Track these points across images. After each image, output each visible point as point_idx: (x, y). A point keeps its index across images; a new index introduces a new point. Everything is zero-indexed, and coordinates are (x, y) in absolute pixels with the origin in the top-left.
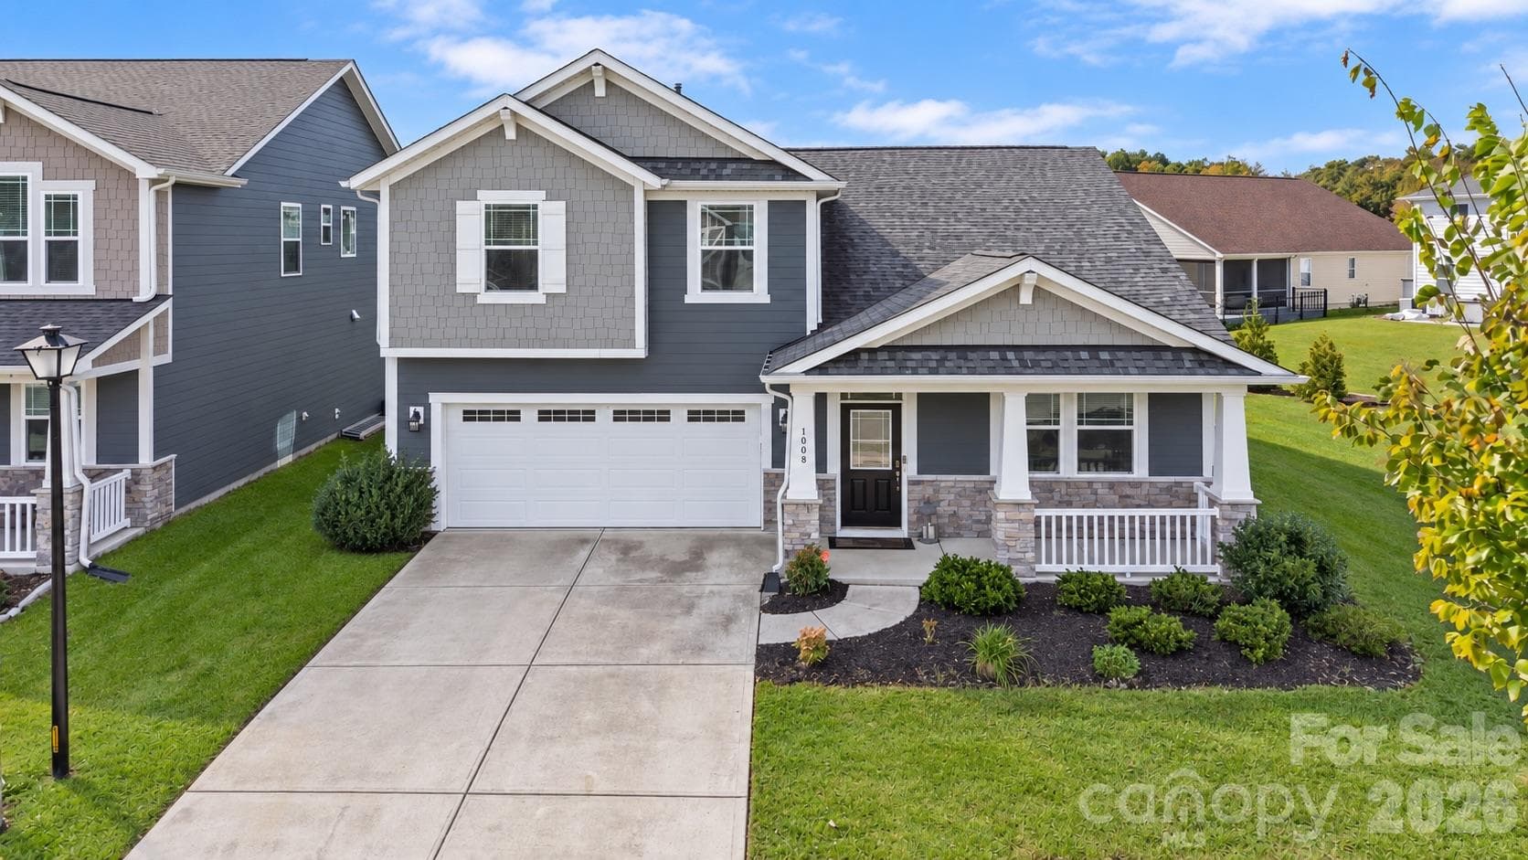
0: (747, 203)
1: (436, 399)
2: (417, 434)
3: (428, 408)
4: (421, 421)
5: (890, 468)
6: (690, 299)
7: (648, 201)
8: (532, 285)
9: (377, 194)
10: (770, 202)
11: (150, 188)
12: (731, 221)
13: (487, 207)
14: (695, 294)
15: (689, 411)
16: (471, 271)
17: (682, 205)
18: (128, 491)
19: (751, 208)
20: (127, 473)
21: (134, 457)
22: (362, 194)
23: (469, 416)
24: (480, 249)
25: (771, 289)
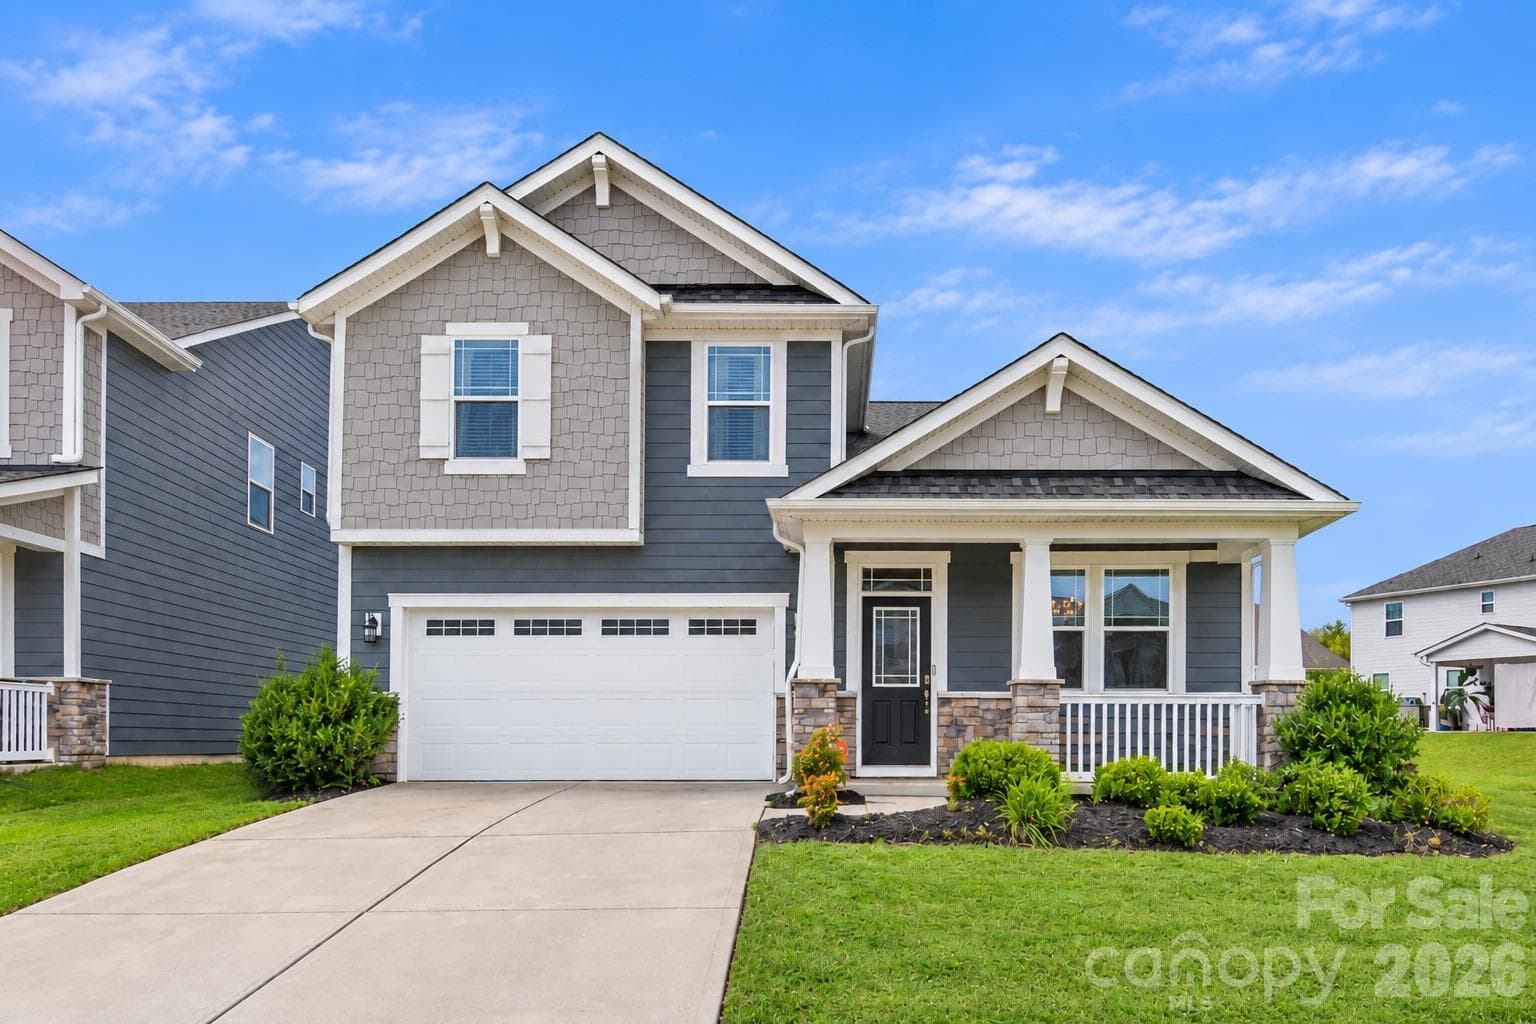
0: (762, 345)
1: (397, 602)
2: (372, 645)
3: (386, 611)
4: (379, 631)
5: (918, 685)
6: (693, 471)
7: (647, 342)
8: (508, 450)
9: (331, 330)
10: (790, 344)
11: (77, 321)
12: (741, 368)
13: (458, 343)
14: (701, 465)
15: (691, 621)
16: (437, 430)
17: (686, 346)
18: (52, 710)
19: (767, 350)
20: (50, 689)
21: (58, 667)
22: (315, 331)
23: (434, 628)
24: (448, 400)
25: (790, 459)
